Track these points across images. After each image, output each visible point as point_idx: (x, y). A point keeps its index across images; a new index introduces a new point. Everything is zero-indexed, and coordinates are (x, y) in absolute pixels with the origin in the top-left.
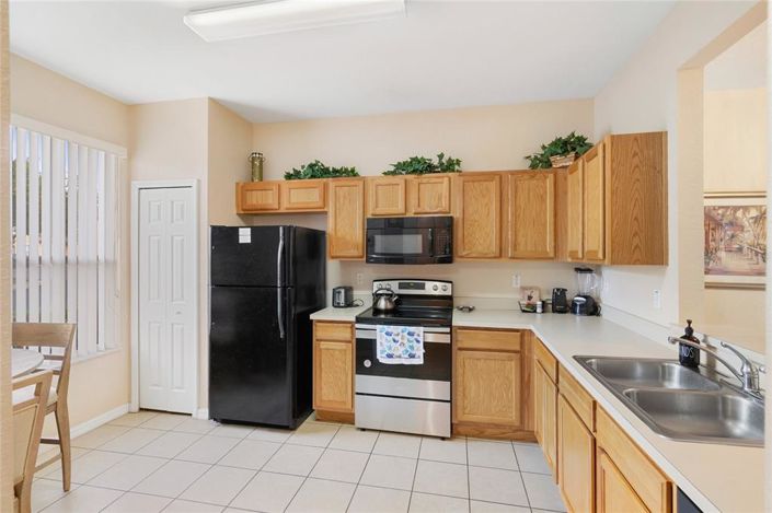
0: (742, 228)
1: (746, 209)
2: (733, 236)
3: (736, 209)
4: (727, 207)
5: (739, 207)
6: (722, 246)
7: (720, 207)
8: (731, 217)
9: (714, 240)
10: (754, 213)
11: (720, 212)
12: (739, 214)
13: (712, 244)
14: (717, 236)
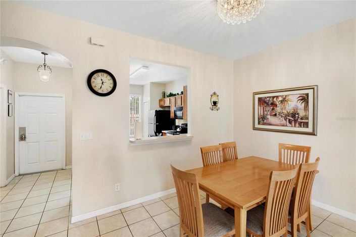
0: (276, 106)
1: (277, 97)
2: (273, 109)
3: (273, 97)
4: (270, 97)
5: (275, 97)
6: (269, 113)
7: (268, 97)
8: (272, 101)
9: (266, 111)
10: (280, 99)
11: (268, 99)
12: (275, 99)
13: (265, 113)
14: (267, 109)
